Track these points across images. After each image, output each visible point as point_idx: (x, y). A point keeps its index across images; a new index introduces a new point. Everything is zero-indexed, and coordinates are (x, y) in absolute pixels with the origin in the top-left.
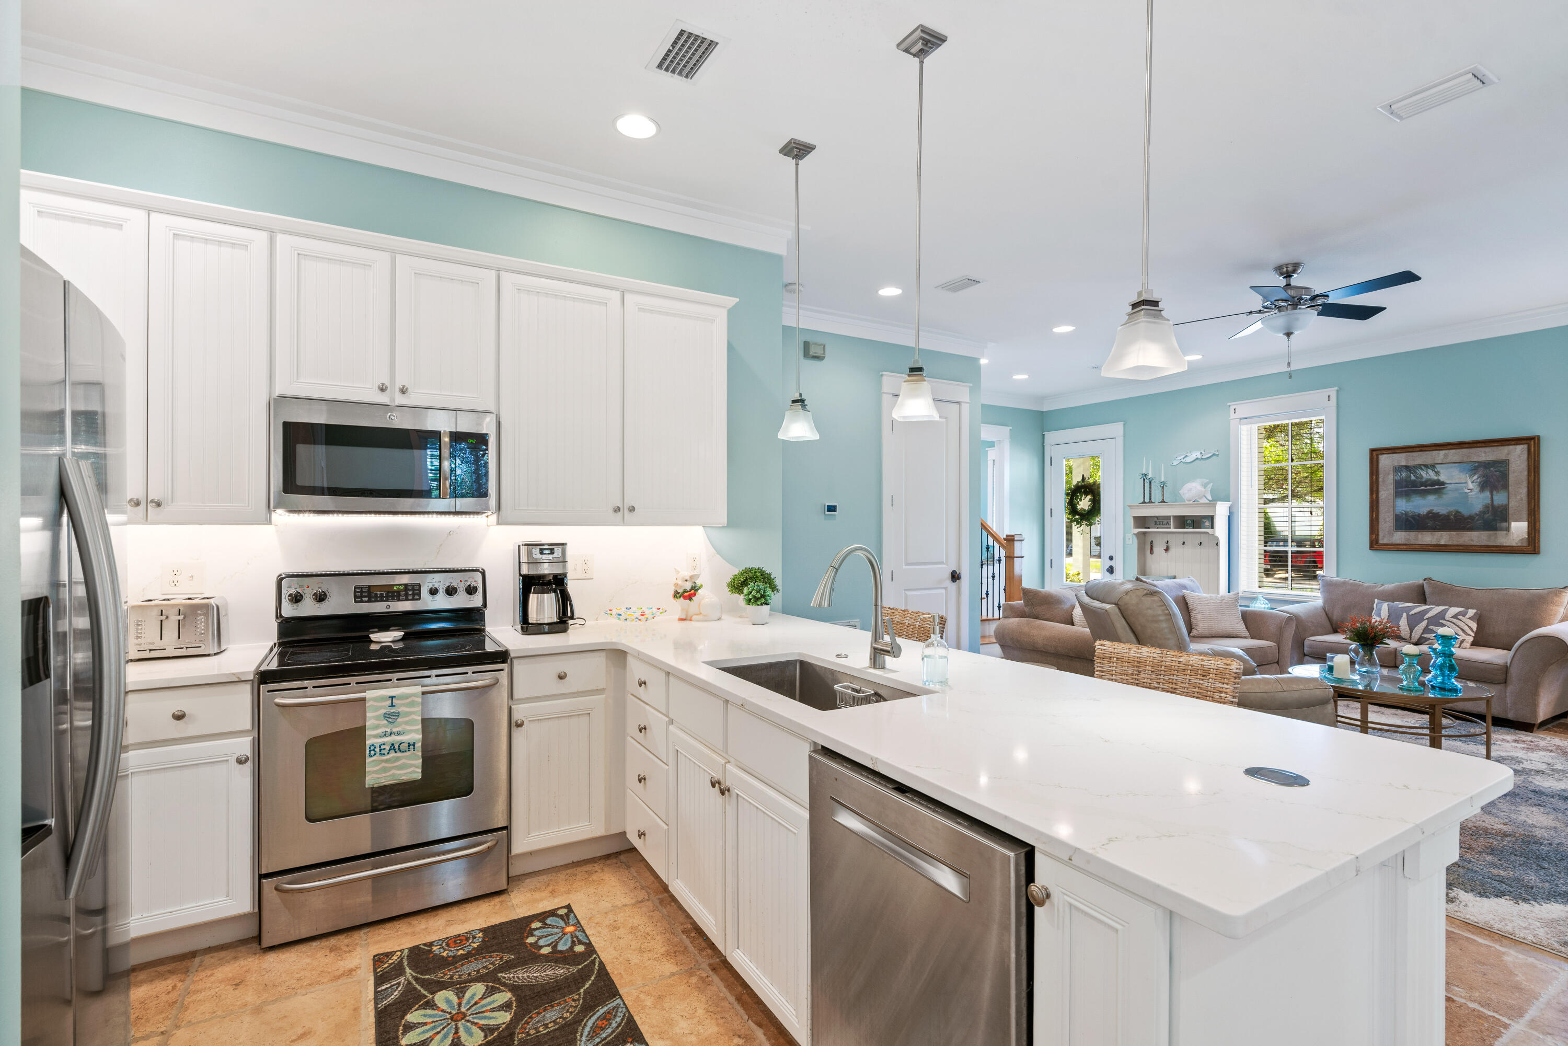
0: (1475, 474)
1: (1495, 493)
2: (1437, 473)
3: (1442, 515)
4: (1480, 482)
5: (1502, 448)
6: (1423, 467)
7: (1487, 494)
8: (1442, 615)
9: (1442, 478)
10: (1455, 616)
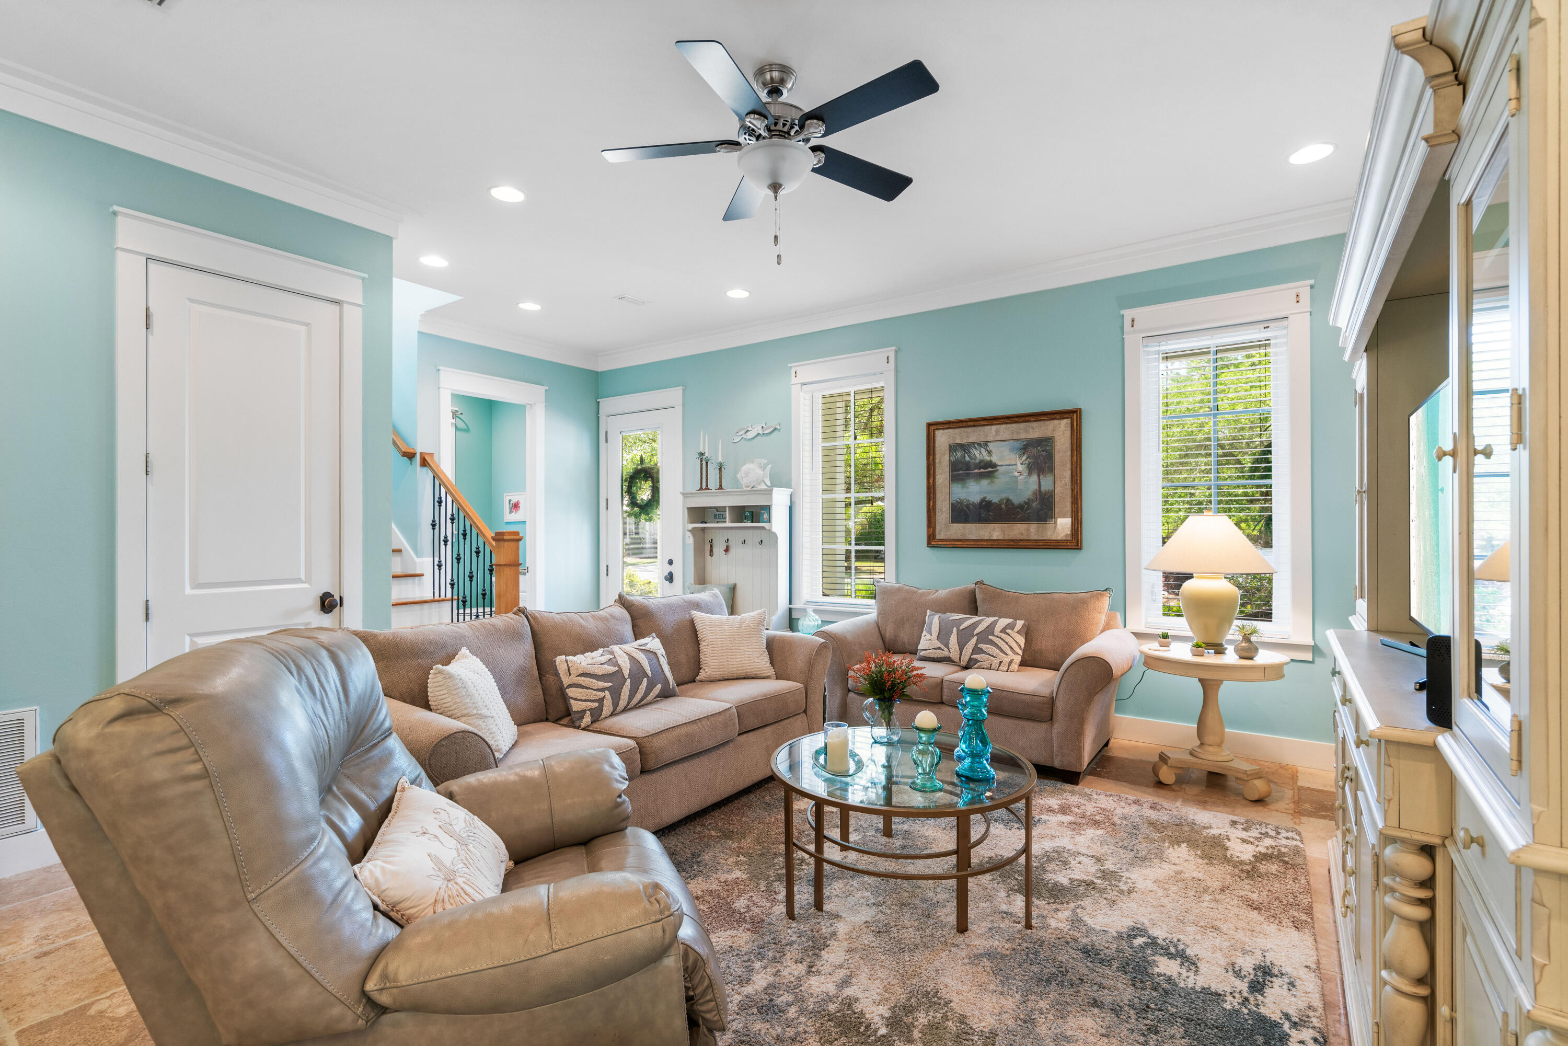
0: (1024, 454)
1: (1042, 476)
2: (989, 452)
3: (995, 503)
4: (1029, 464)
5: (1048, 422)
6: (976, 446)
7: (1034, 478)
8: (990, 629)
9: (995, 459)
10: (1003, 631)
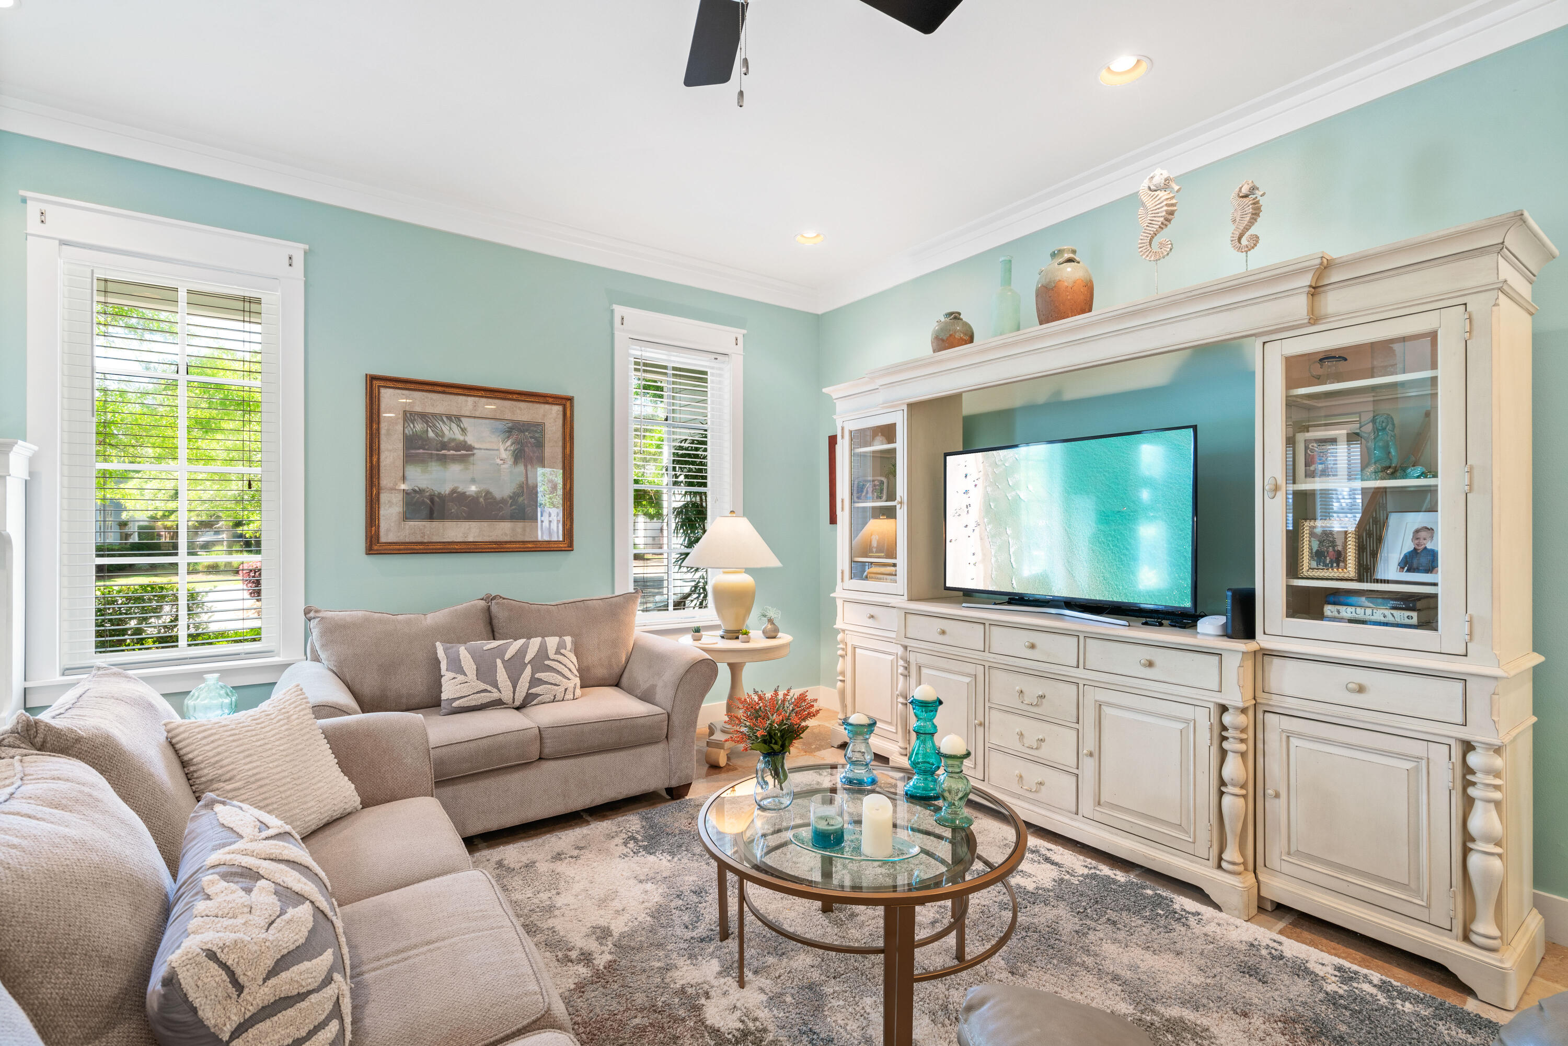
0: (508, 437)
1: (529, 467)
2: (463, 430)
3: (469, 496)
4: (514, 451)
5: (538, 405)
6: (445, 419)
8: (543, 652)
9: (470, 439)
10: (558, 652)
